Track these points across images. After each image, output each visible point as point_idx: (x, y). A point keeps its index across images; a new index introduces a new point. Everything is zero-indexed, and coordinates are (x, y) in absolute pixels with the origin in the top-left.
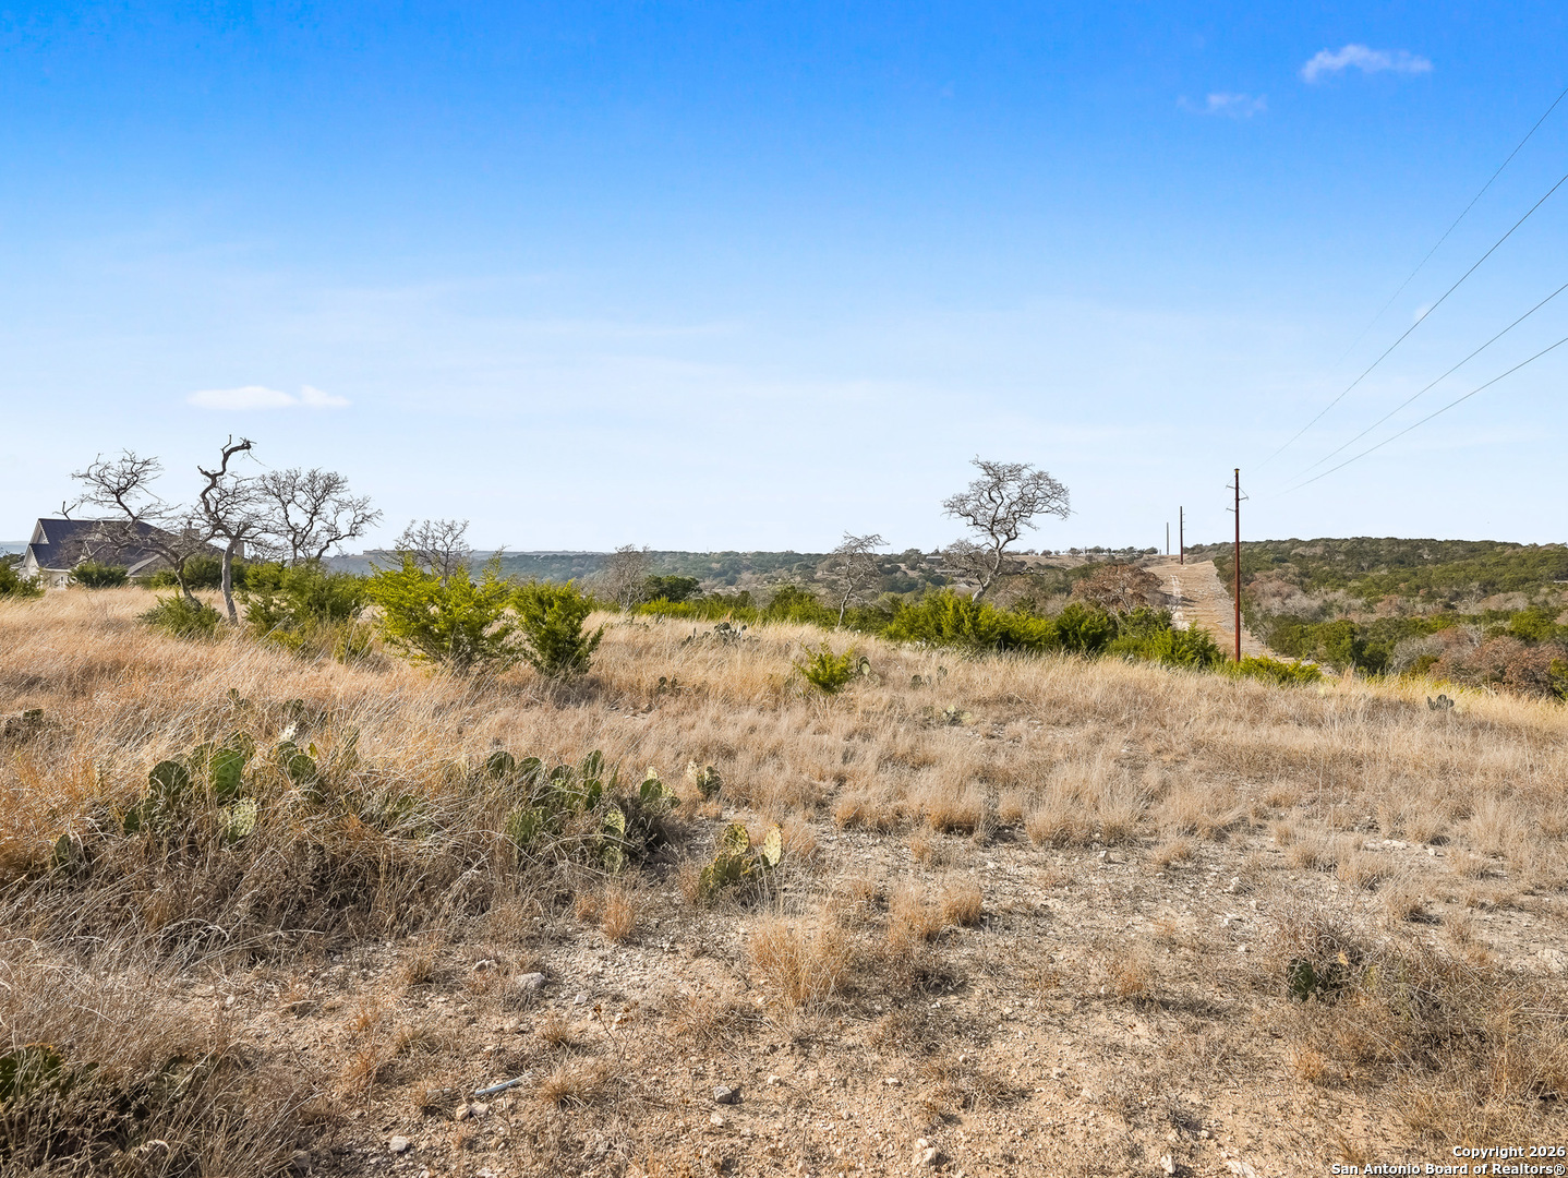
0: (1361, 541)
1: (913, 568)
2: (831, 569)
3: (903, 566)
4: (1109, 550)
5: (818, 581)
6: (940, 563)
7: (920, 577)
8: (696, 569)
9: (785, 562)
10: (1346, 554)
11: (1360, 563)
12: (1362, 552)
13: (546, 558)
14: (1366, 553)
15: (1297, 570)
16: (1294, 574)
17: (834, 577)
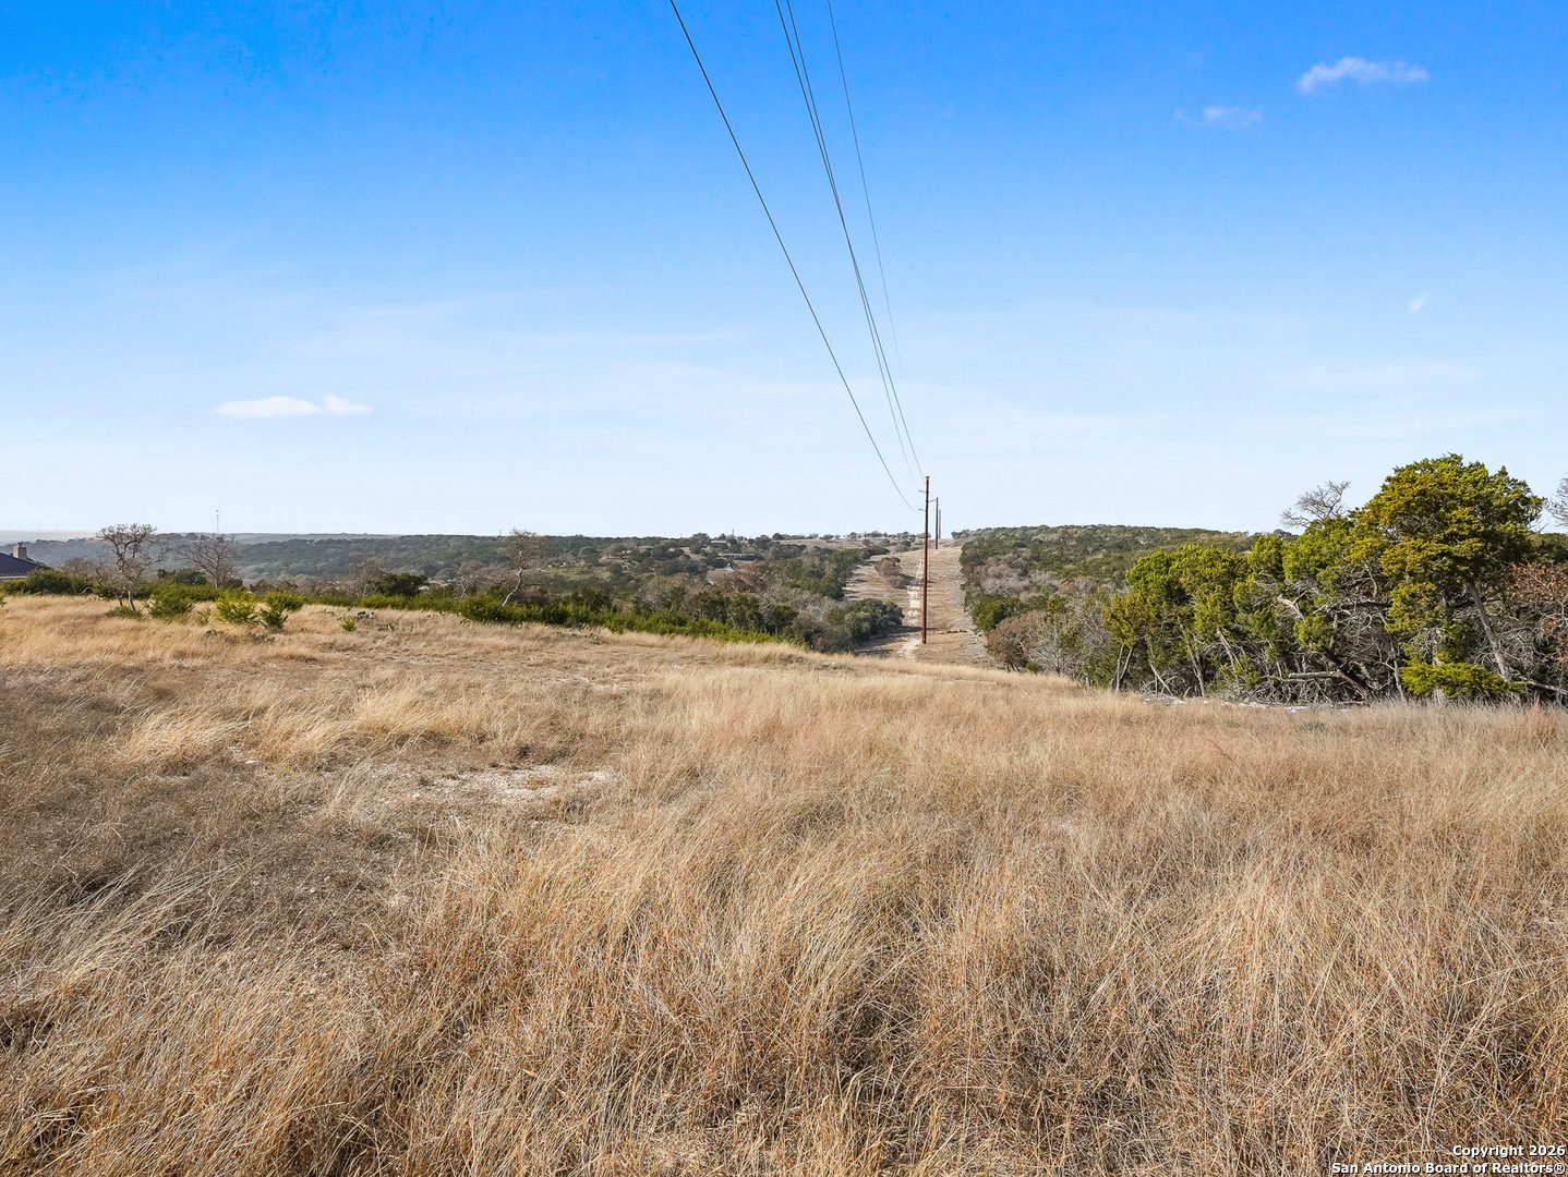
1: (697, 552)
2: (616, 553)
3: (687, 550)
4: (886, 535)
5: (602, 565)
6: (724, 547)
7: (702, 560)
8: (481, 553)
9: (573, 546)
13: (321, 542)
17: (618, 561)
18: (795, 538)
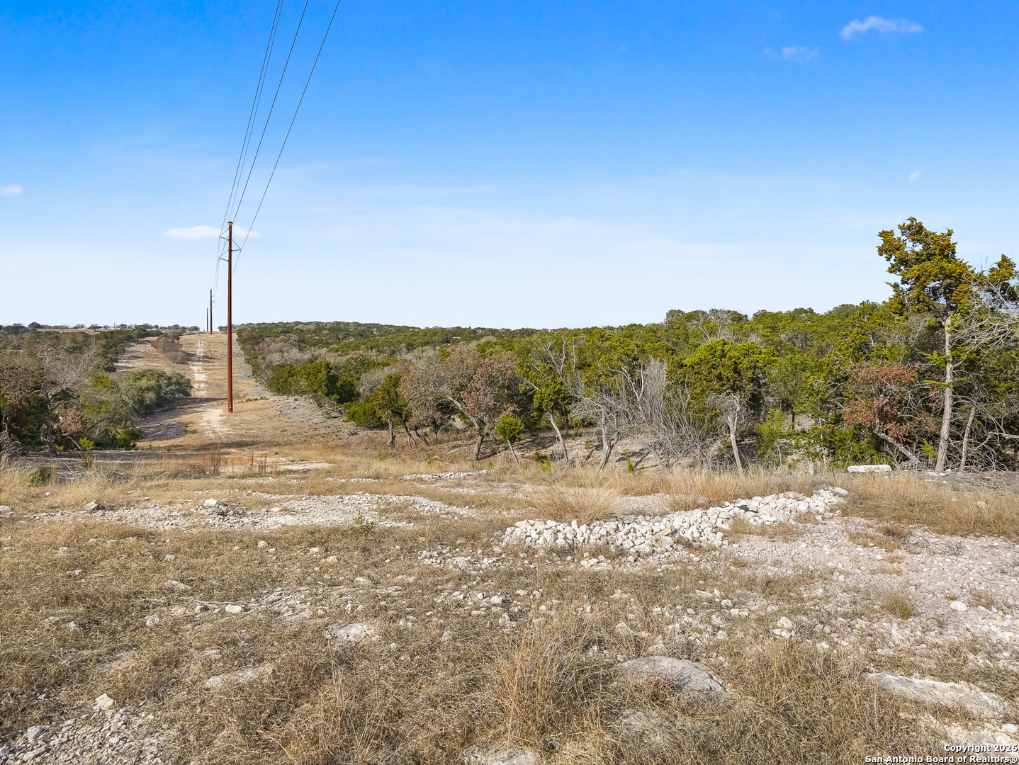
0: (338, 323)
10: (329, 330)
11: (337, 336)
12: (338, 330)
14: (342, 330)
15: (297, 338)
16: (295, 341)
18: (56, 327)
